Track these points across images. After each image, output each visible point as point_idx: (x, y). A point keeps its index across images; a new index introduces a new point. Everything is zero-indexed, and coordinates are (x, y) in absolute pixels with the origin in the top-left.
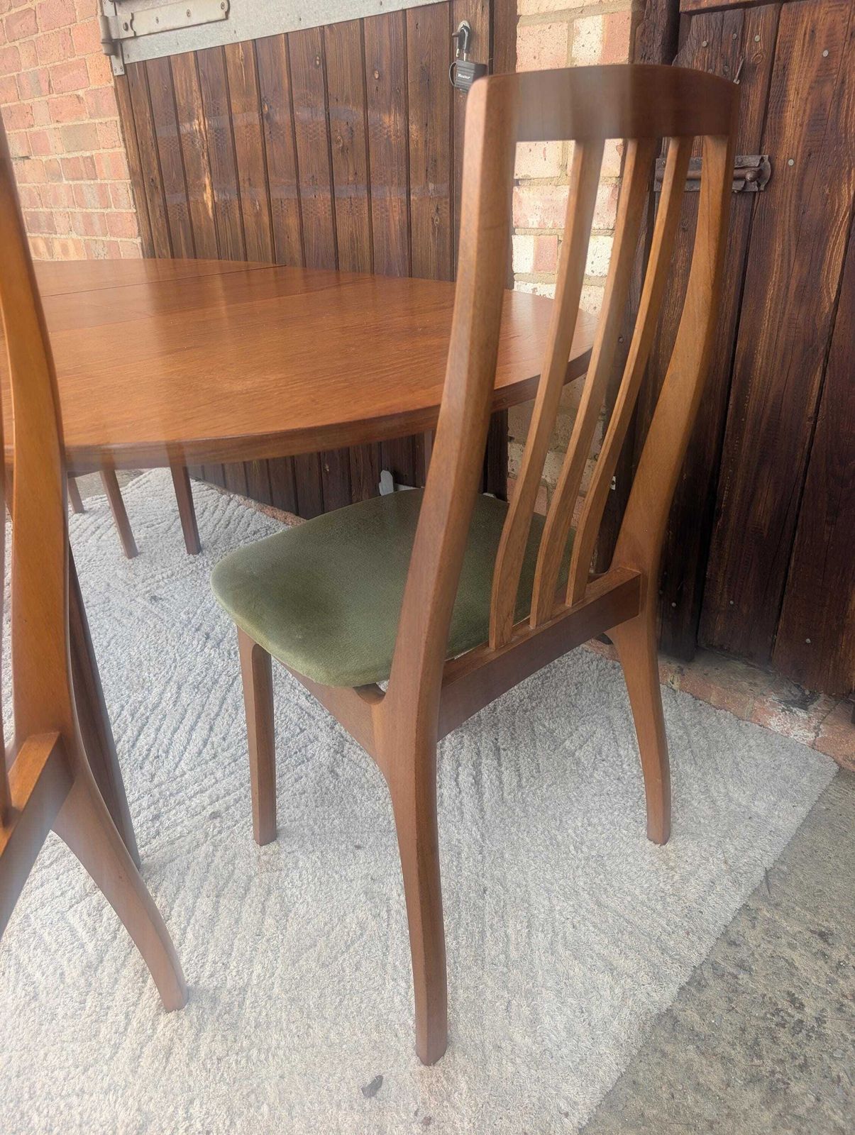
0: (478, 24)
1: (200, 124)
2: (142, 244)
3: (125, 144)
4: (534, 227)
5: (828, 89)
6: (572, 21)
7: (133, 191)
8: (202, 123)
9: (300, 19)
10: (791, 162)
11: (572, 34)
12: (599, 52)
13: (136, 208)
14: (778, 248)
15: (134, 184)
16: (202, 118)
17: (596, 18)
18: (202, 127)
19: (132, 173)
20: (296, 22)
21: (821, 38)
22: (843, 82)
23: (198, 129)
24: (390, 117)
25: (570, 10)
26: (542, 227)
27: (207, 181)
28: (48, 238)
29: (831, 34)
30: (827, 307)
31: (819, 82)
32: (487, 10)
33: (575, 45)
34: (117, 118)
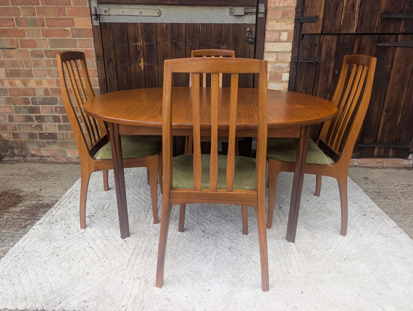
0: (252, 30)
1: (141, 43)
2: (99, 80)
3: (95, 47)
4: (270, 71)
5: (329, 49)
6: (280, 32)
7: (97, 62)
8: (142, 43)
9: (192, 21)
10: (323, 60)
11: (280, 35)
12: (286, 39)
13: (97, 68)
14: (321, 74)
15: (97, 60)
16: (142, 42)
17: (286, 33)
18: (142, 44)
19: (97, 56)
20: (190, 21)
21: (328, 41)
22: (331, 48)
23: (139, 44)
24: (223, 46)
25: (279, 30)
26: (271, 71)
27: (142, 60)
28: (26, 79)
29: (329, 40)
30: (330, 84)
31: (328, 47)
32: (255, 27)
33: (281, 37)
34: (92, 39)
